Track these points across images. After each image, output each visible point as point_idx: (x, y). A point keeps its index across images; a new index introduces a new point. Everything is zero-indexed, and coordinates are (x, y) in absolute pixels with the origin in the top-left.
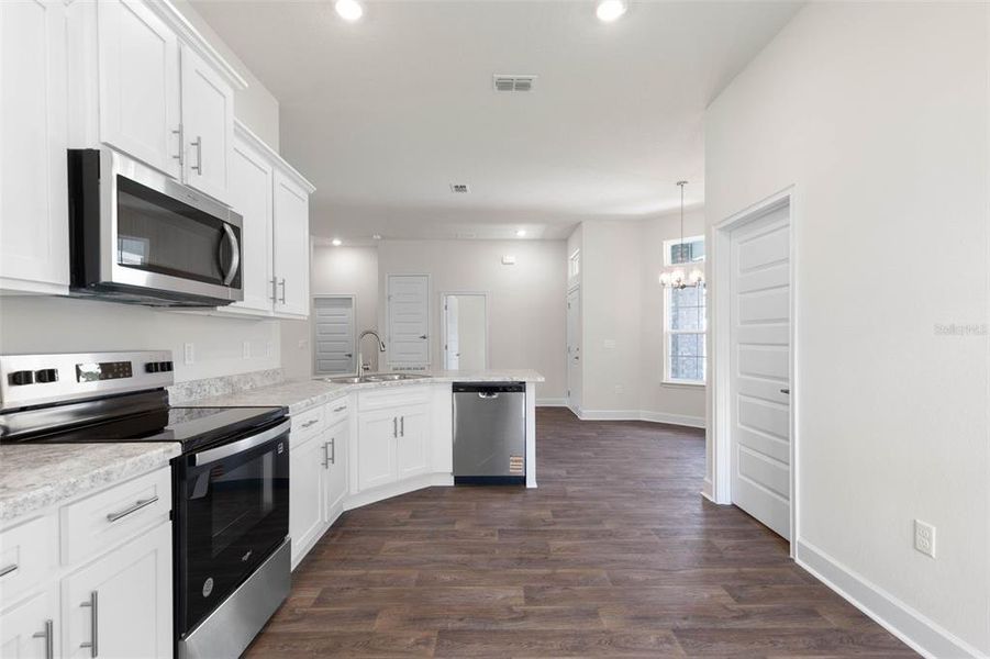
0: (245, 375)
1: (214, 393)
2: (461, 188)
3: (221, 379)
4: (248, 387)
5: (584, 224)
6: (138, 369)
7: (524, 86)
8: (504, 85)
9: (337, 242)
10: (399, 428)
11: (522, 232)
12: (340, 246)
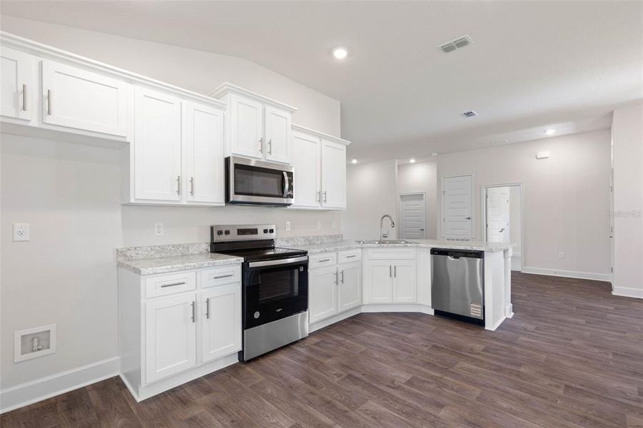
0: (317, 237)
1: (299, 243)
2: (469, 114)
3: (303, 238)
4: (319, 242)
5: (615, 112)
6: (260, 231)
7: (462, 43)
8: (448, 49)
9: (412, 161)
10: (393, 272)
11: (551, 131)
12: (415, 163)
